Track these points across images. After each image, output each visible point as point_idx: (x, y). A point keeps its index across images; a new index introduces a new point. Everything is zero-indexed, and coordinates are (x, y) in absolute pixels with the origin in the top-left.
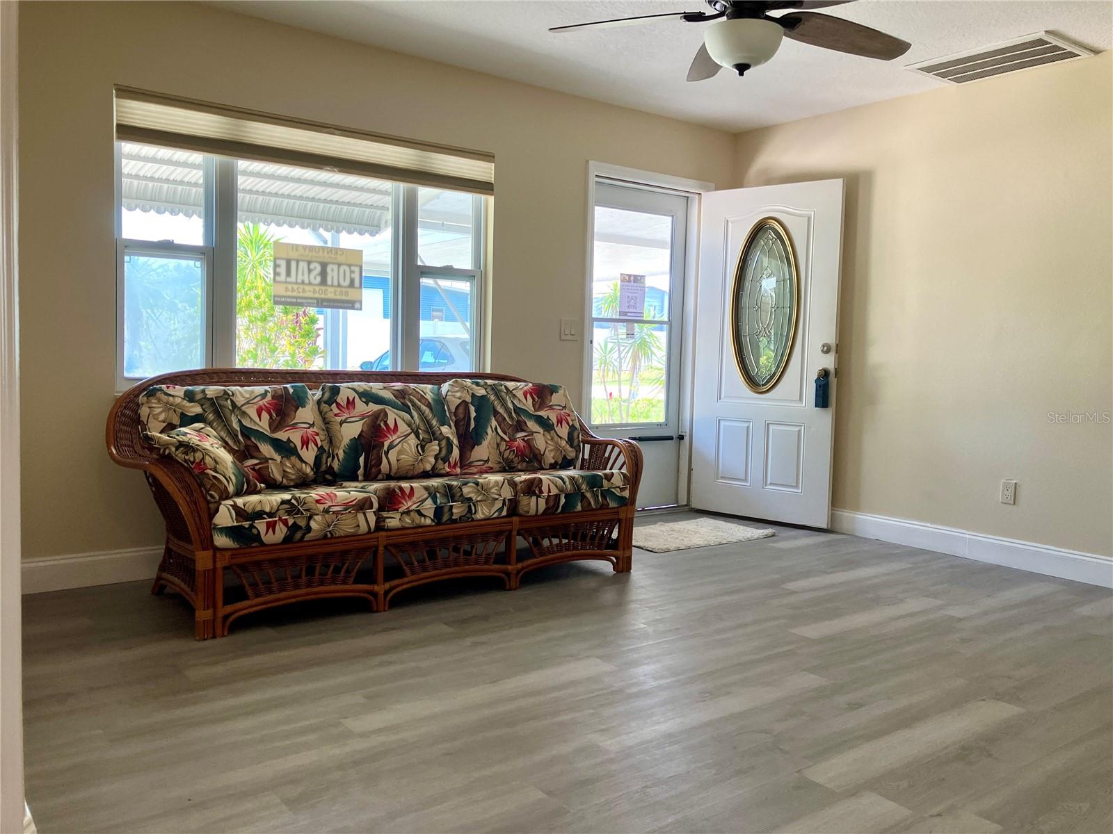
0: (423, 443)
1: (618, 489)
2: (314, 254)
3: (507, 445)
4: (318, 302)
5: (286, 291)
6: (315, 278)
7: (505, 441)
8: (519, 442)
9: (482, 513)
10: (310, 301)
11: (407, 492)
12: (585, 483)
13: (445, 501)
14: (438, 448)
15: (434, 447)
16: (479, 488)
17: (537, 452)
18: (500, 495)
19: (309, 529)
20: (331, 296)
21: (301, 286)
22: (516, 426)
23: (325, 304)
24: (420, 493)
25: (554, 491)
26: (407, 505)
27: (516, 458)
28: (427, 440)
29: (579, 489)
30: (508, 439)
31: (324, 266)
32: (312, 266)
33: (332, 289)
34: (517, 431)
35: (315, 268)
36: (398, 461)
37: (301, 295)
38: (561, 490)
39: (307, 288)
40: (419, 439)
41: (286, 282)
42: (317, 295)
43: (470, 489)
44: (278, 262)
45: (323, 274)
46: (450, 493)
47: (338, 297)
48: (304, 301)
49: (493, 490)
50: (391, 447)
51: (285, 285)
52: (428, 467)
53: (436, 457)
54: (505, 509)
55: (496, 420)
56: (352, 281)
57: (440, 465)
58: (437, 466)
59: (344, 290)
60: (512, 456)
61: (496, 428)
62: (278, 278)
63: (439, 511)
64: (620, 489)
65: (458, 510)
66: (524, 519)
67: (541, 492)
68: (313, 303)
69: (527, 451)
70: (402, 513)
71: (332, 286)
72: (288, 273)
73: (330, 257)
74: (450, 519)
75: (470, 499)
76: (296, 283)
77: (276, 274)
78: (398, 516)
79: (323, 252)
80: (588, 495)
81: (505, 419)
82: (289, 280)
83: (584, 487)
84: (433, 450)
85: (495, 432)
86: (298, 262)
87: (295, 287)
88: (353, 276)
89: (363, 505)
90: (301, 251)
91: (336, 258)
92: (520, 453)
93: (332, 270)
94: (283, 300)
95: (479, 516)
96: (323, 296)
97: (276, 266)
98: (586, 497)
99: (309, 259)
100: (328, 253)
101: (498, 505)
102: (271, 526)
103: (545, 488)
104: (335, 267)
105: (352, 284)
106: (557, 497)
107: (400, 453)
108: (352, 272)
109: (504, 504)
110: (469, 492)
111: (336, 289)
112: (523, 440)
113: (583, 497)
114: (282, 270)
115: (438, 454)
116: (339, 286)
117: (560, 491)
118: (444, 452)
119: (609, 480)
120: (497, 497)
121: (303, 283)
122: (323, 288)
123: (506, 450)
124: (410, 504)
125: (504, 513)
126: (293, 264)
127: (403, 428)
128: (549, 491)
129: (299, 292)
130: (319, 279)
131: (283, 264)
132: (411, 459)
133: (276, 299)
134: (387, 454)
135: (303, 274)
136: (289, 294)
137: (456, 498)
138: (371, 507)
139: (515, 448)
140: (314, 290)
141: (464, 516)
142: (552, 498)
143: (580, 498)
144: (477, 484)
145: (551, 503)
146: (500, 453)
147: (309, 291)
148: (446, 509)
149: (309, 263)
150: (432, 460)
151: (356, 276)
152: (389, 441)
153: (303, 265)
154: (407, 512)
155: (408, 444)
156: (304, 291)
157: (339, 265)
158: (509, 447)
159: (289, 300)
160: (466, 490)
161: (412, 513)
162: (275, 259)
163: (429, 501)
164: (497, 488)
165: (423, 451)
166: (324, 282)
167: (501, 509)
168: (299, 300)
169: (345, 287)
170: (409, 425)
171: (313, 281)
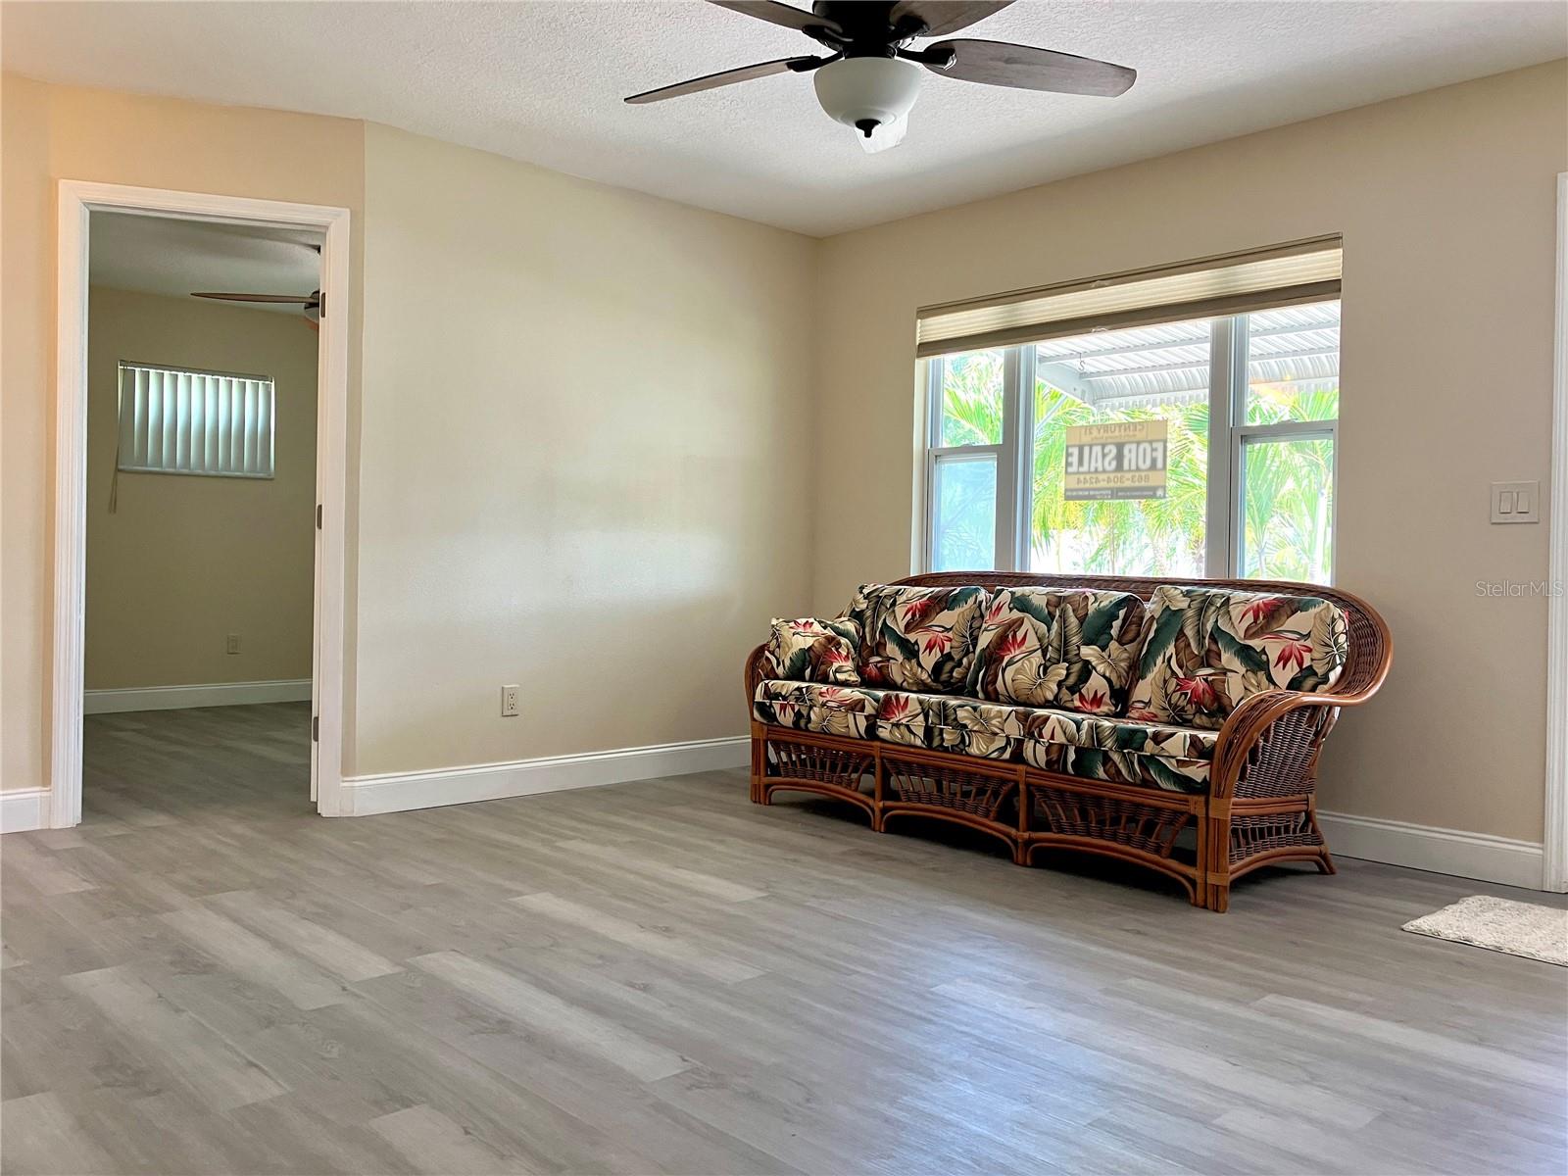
0: (1048, 664)
1: (1174, 761)
2: (1110, 434)
3: (1178, 685)
4: (1112, 492)
5: (1078, 483)
6: (1110, 464)
7: (1177, 678)
8: (1199, 683)
9: (977, 747)
10: (1104, 492)
11: (902, 702)
12: (1114, 738)
13: (936, 721)
14: (1065, 672)
15: (1060, 670)
16: (977, 715)
17: (1226, 701)
18: (1003, 730)
19: (809, 719)
20: (1128, 484)
21: (1094, 476)
22: (1203, 657)
23: (1120, 494)
24: (914, 707)
25: (1060, 739)
26: (900, 716)
27: (1189, 705)
28: (1053, 661)
29: (1100, 743)
30: (1181, 676)
31: (1120, 447)
32: (1106, 450)
33: (1129, 475)
34: (1202, 665)
35: (1110, 451)
36: (1013, 681)
37: (1094, 486)
38: (1071, 741)
39: (1101, 477)
40: (1044, 659)
41: (1078, 473)
42: (1112, 485)
43: (966, 714)
44: (1070, 450)
45: (1120, 457)
46: (944, 714)
47: (1137, 484)
48: (1097, 493)
49: (994, 722)
50: (1009, 664)
51: (1077, 476)
52: (1050, 696)
53: (1060, 684)
54: (1009, 750)
55: (1175, 646)
56: (1154, 461)
57: (1065, 695)
58: (1061, 696)
59: (1143, 474)
60: (1182, 702)
61: (1171, 657)
62: (1070, 470)
63: (928, 732)
64: (1178, 761)
65: (950, 737)
66: (1030, 769)
67: (1041, 736)
68: (1107, 495)
69: (1207, 699)
70: (893, 725)
71: (1130, 470)
72: (1081, 462)
73: (1128, 435)
74: (941, 745)
75: (965, 726)
76: (1089, 472)
77: (1068, 464)
78: (889, 726)
79: (1120, 431)
80: (1116, 757)
81: (1189, 645)
82: (1081, 469)
83: (1109, 743)
84: (1059, 675)
85: (1166, 663)
86: (1091, 446)
87: (1088, 477)
88: (1154, 454)
89: (856, 706)
90: (1095, 433)
91: (1134, 436)
92: (1197, 701)
93: (1130, 451)
94: (1074, 493)
95: (974, 750)
96: (1119, 485)
97: (1068, 455)
98: (1111, 759)
99: (1103, 441)
100: (1125, 430)
101: (1000, 742)
102: (783, 708)
103: (1047, 731)
104: (1134, 447)
105: (1153, 466)
106: (1063, 748)
107: (1017, 672)
108: (1153, 450)
109: (1008, 742)
110: (966, 718)
111: (1133, 473)
112: (1206, 680)
113: (1107, 759)
114: (1075, 459)
115: (1064, 680)
116: (1138, 469)
117: (1068, 741)
118: (1072, 680)
119: (1158, 743)
120: (998, 731)
121: (1096, 471)
122: (1119, 475)
123: (1174, 692)
124: (902, 716)
125: (1007, 755)
126: (1086, 450)
127: (1032, 642)
128: (1052, 738)
129: (1092, 483)
130: (1114, 463)
131: (1075, 451)
132: (1027, 681)
133: (1069, 493)
134: (1004, 670)
135: (1097, 461)
136: (1081, 486)
137: (949, 721)
138: (862, 710)
139: (1189, 691)
140: (1109, 478)
141: (957, 746)
142: (1055, 748)
143: (1101, 758)
144: (975, 709)
145: (1054, 756)
146: (1167, 695)
147: (1104, 480)
148: (936, 732)
149: (1103, 446)
150: (1055, 688)
151: (1159, 455)
152: (1011, 656)
153: (1097, 449)
154: (897, 725)
155: (1030, 662)
156: (1097, 481)
157: (1138, 443)
158: (1181, 687)
159: (1081, 493)
160: (961, 713)
161: (902, 727)
162: (1067, 447)
163: (921, 717)
164: (999, 720)
165: (1044, 675)
166: (1119, 467)
167: (1003, 749)
168: (1092, 493)
169: (1146, 470)
170: (1039, 640)
171: (1108, 468)
